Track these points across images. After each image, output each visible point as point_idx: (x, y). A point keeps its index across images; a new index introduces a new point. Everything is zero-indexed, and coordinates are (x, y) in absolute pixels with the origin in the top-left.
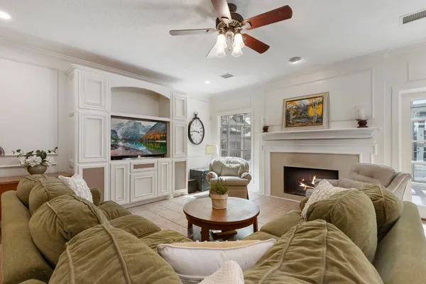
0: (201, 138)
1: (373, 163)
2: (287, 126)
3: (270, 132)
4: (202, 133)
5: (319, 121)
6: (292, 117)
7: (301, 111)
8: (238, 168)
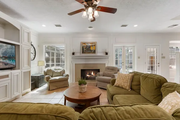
0: (34, 56)
1: (109, 66)
2: (83, 53)
3: (75, 55)
4: (34, 54)
5: (94, 52)
6: (85, 49)
7: (88, 47)
8: (61, 72)
